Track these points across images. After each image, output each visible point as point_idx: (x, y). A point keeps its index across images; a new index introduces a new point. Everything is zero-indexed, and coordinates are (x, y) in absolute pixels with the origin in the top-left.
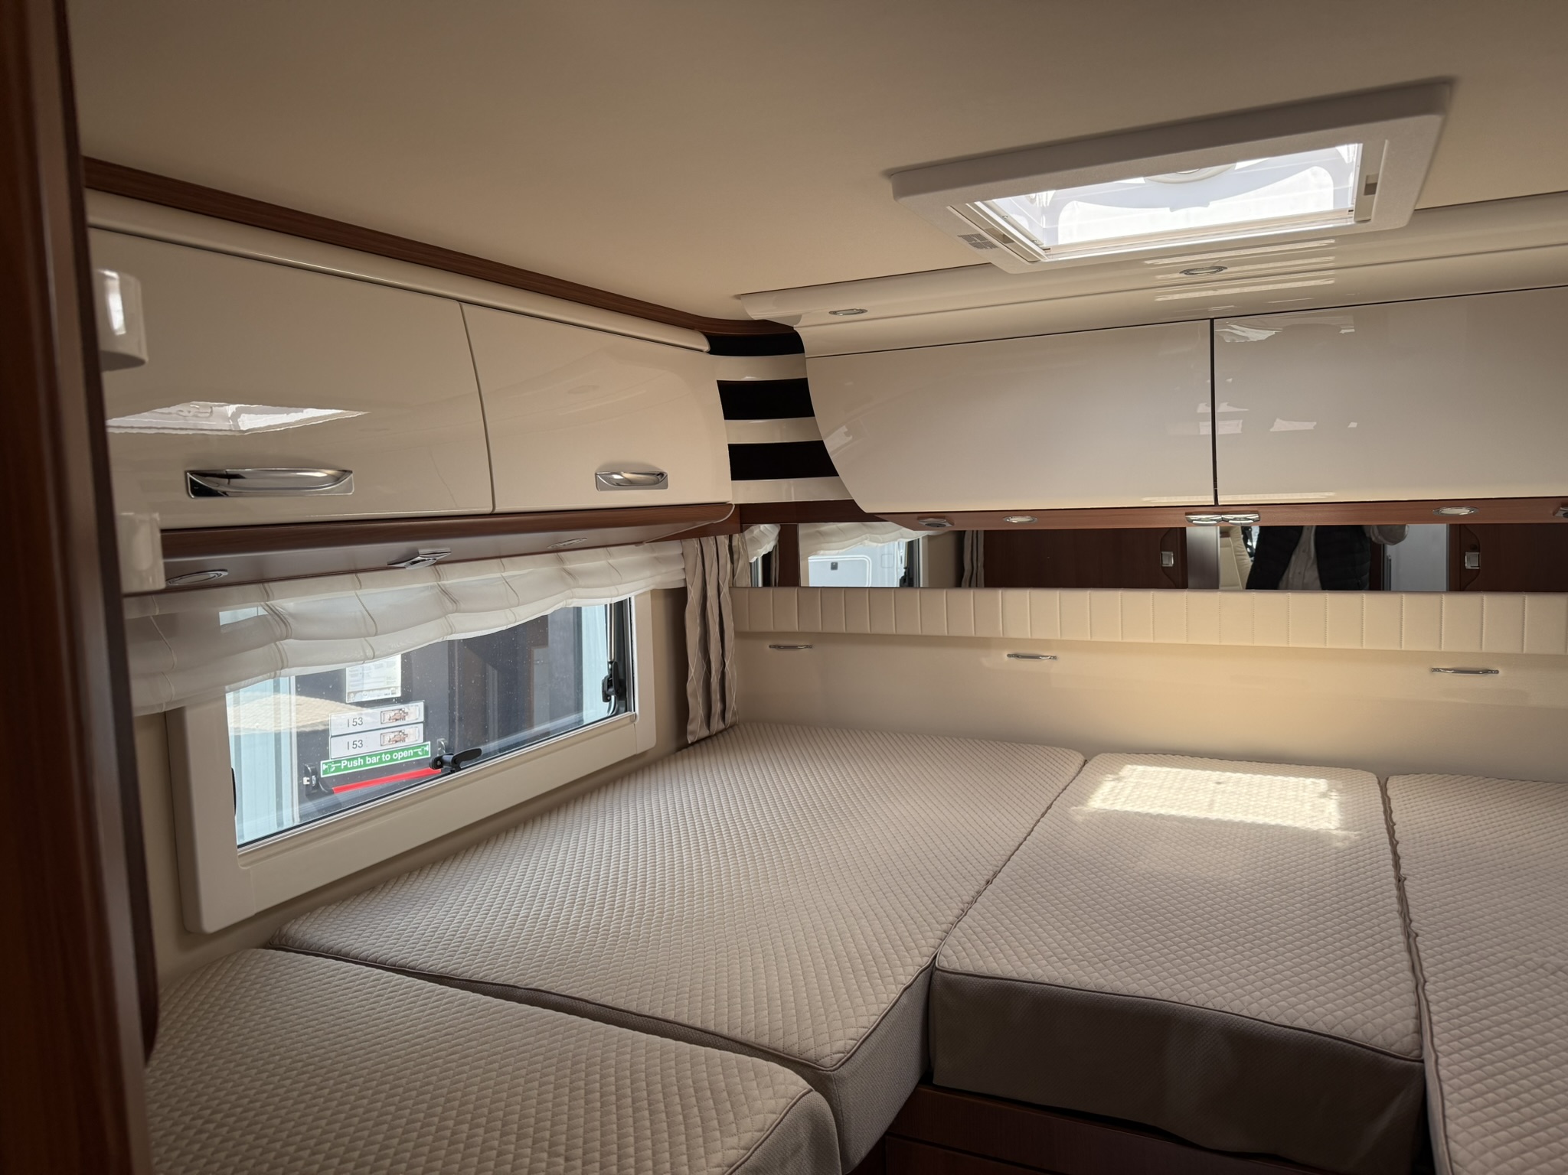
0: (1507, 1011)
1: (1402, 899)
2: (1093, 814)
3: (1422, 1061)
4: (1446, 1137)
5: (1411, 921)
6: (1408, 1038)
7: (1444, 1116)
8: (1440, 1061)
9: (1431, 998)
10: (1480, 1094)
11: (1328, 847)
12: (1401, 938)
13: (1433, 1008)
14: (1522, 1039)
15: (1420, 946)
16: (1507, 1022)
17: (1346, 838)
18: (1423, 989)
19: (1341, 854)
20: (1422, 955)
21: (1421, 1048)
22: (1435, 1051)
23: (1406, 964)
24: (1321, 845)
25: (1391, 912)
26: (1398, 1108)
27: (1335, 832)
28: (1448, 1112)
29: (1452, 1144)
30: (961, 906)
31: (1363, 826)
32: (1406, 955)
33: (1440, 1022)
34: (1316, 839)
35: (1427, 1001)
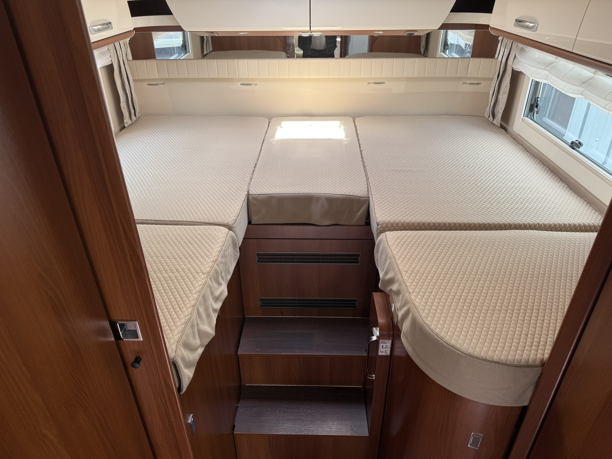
0: (386, 183)
1: (362, 157)
2: (278, 141)
3: (369, 197)
4: (375, 213)
5: (364, 163)
6: (366, 193)
7: (374, 209)
8: (373, 197)
9: (370, 182)
10: (381, 203)
11: (343, 144)
12: (363, 168)
13: (371, 185)
14: (389, 189)
15: (367, 169)
16: (386, 185)
17: (347, 140)
18: (368, 180)
19: (346, 146)
20: (368, 172)
21: (368, 194)
22: (372, 194)
23: (364, 175)
24: (341, 143)
25: (360, 161)
26: (363, 209)
27: (344, 139)
28: (375, 208)
29: (376, 214)
30: (250, 176)
31: (351, 136)
32: (364, 172)
33: (372, 188)
34: (340, 141)
35: (369, 183)
